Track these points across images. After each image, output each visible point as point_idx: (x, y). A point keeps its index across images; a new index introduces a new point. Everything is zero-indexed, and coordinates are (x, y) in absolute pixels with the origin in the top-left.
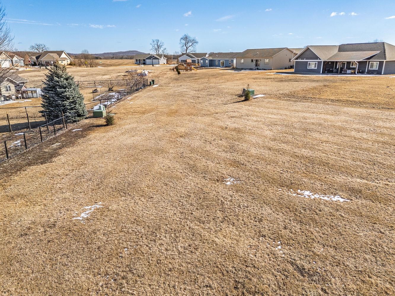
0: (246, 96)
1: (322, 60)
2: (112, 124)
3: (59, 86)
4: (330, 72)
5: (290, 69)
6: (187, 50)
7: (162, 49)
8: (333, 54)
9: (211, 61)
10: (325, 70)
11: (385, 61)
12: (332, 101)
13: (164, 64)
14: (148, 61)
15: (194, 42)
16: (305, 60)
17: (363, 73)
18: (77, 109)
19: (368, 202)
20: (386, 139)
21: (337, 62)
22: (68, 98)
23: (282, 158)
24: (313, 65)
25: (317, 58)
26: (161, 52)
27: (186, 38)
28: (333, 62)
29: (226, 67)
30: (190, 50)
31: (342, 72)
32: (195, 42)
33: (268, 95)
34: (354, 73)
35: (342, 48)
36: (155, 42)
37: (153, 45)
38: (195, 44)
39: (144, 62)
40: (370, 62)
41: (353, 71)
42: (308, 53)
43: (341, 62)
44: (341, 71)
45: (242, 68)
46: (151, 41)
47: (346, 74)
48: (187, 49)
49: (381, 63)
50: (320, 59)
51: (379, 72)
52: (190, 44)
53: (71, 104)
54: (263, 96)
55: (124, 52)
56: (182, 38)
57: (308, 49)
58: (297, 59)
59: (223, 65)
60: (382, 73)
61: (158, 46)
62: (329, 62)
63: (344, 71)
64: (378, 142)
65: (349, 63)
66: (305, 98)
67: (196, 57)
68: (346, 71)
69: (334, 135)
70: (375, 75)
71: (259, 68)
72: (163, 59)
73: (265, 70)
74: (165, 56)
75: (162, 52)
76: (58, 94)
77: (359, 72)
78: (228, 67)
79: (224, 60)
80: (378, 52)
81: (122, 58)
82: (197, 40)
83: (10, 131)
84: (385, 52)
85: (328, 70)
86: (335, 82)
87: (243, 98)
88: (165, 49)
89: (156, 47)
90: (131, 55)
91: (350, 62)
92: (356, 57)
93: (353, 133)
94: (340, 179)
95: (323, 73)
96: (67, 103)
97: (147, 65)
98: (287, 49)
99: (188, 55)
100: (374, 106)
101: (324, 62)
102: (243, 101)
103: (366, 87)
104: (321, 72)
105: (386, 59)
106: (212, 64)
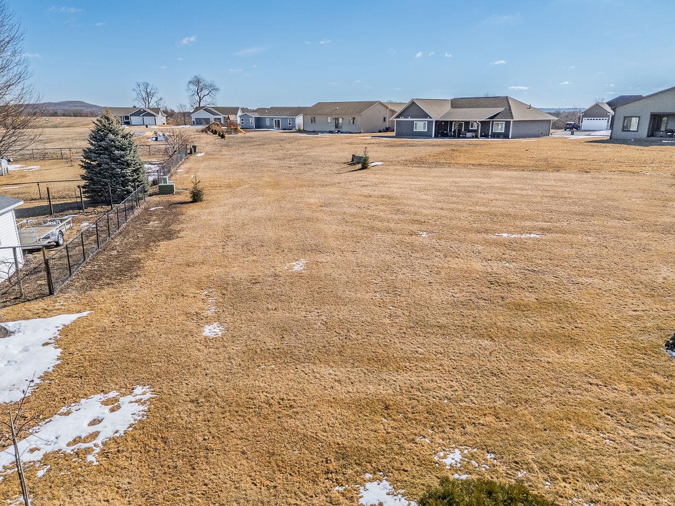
0: (361, 163)
1: (434, 120)
2: (201, 201)
3: (115, 146)
4: (444, 136)
5: (385, 132)
6: (200, 102)
7: (154, 99)
8: (445, 112)
9: (258, 120)
10: (439, 133)
11: (512, 120)
12: (473, 165)
13: (164, 124)
14: (134, 120)
15: (212, 90)
16: (409, 119)
17: (486, 136)
18: (141, 182)
19: (560, 235)
20: (552, 194)
21: (451, 122)
22: (129, 165)
23: (462, 215)
24: (420, 126)
25: (426, 116)
26: (153, 104)
27: (197, 82)
28: (446, 122)
29: (285, 129)
30: (206, 102)
31: (461, 136)
32: (214, 89)
33: (388, 162)
34: (476, 137)
35: (456, 103)
36: (142, 87)
37: (138, 92)
38: (214, 92)
39: (127, 121)
40: (494, 122)
41: (474, 134)
42: (413, 109)
43: (458, 121)
44: (458, 135)
45: (314, 130)
46: (135, 86)
47: (465, 137)
48: (200, 100)
49: (508, 124)
50: (430, 118)
51: (505, 136)
52: (206, 92)
53: (133, 173)
54: (382, 163)
55: (56, 104)
56: (190, 82)
57: (413, 103)
58: (398, 117)
59: (279, 126)
60: (510, 137)
61: (147, 93)
62: (442, 121)
63: (463, 134)
64: (546, 197)
65: (467, 123)
66: (437, 164)
67: (220, 113)
68: (466, 134)
69: (500, 194)
70: (501, 138)
71: (341, 130)
72: (161, 116)
73: (350, 133)
74: (165, 112)
75: (155, 105)
76: (114, 159)
77: (482, 136)
78: (288, 130)
79: (280, 118)
80: (502, 109)
81: (55, 114)
82: (218, 86)
83: (51, 214)
84: (510, 109)
85: (442, 133)
86: (461, 146)
87: (360, 166)
88: (161, 99)
89: (144, 96)
90: (71, 108)
91: (469, 122)
92: (477, 115)
93: (517, 191)
94: (528, 223)
95: (436, 136)
96: (128, 171)
97: (133, 126)
98: (380, 103)
99: (207, 110)
100: (523, 168)
101: (436, 122)
102: (360, 169)
103: (503, 151)
104: (433, 136)
105: (513, 119)
106: (259, 124)
